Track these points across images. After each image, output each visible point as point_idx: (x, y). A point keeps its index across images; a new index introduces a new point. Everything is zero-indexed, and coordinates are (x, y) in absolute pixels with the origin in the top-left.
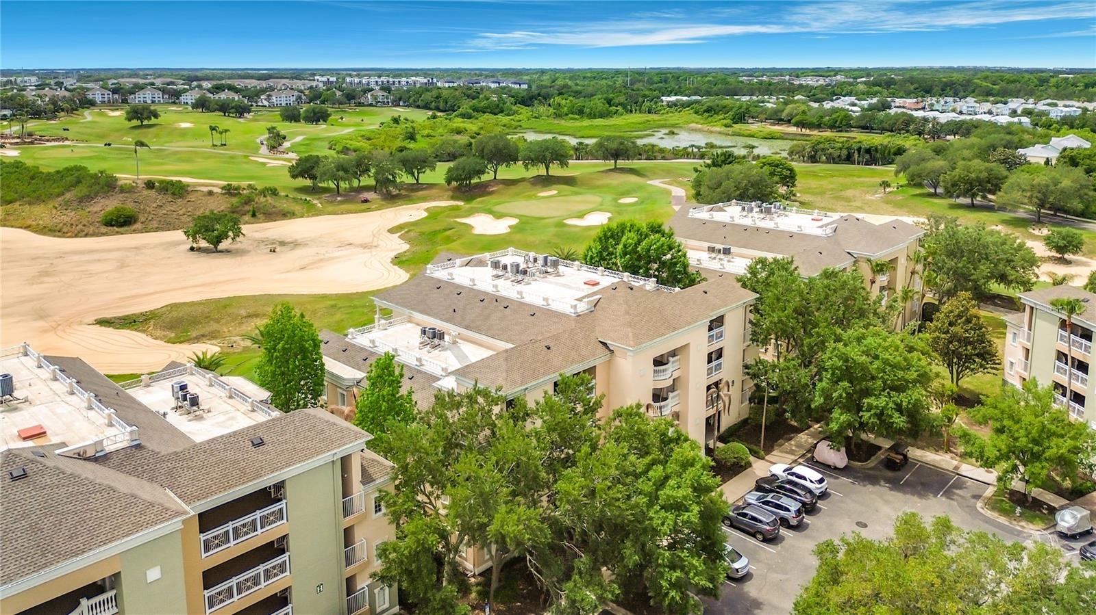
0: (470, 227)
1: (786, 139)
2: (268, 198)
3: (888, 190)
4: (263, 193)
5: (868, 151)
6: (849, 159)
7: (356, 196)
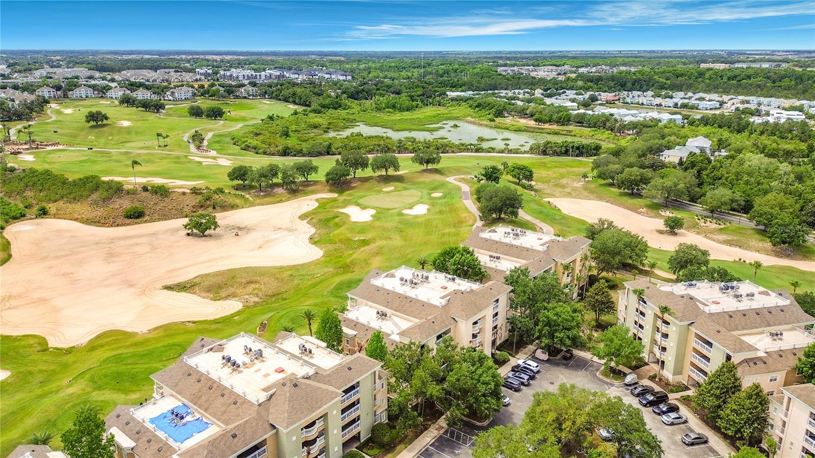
0: (348, 216)
1: (529, 132)
2: (220, 195)
3: (586, 179)
4: (215, 192)
5: (578, 148)
6: (566, 153)
7: (272, 191)
